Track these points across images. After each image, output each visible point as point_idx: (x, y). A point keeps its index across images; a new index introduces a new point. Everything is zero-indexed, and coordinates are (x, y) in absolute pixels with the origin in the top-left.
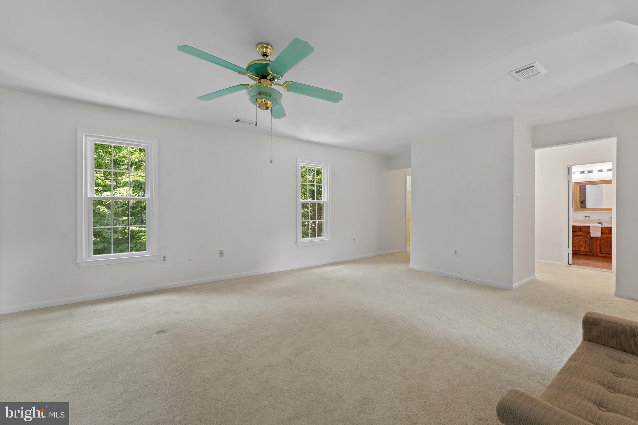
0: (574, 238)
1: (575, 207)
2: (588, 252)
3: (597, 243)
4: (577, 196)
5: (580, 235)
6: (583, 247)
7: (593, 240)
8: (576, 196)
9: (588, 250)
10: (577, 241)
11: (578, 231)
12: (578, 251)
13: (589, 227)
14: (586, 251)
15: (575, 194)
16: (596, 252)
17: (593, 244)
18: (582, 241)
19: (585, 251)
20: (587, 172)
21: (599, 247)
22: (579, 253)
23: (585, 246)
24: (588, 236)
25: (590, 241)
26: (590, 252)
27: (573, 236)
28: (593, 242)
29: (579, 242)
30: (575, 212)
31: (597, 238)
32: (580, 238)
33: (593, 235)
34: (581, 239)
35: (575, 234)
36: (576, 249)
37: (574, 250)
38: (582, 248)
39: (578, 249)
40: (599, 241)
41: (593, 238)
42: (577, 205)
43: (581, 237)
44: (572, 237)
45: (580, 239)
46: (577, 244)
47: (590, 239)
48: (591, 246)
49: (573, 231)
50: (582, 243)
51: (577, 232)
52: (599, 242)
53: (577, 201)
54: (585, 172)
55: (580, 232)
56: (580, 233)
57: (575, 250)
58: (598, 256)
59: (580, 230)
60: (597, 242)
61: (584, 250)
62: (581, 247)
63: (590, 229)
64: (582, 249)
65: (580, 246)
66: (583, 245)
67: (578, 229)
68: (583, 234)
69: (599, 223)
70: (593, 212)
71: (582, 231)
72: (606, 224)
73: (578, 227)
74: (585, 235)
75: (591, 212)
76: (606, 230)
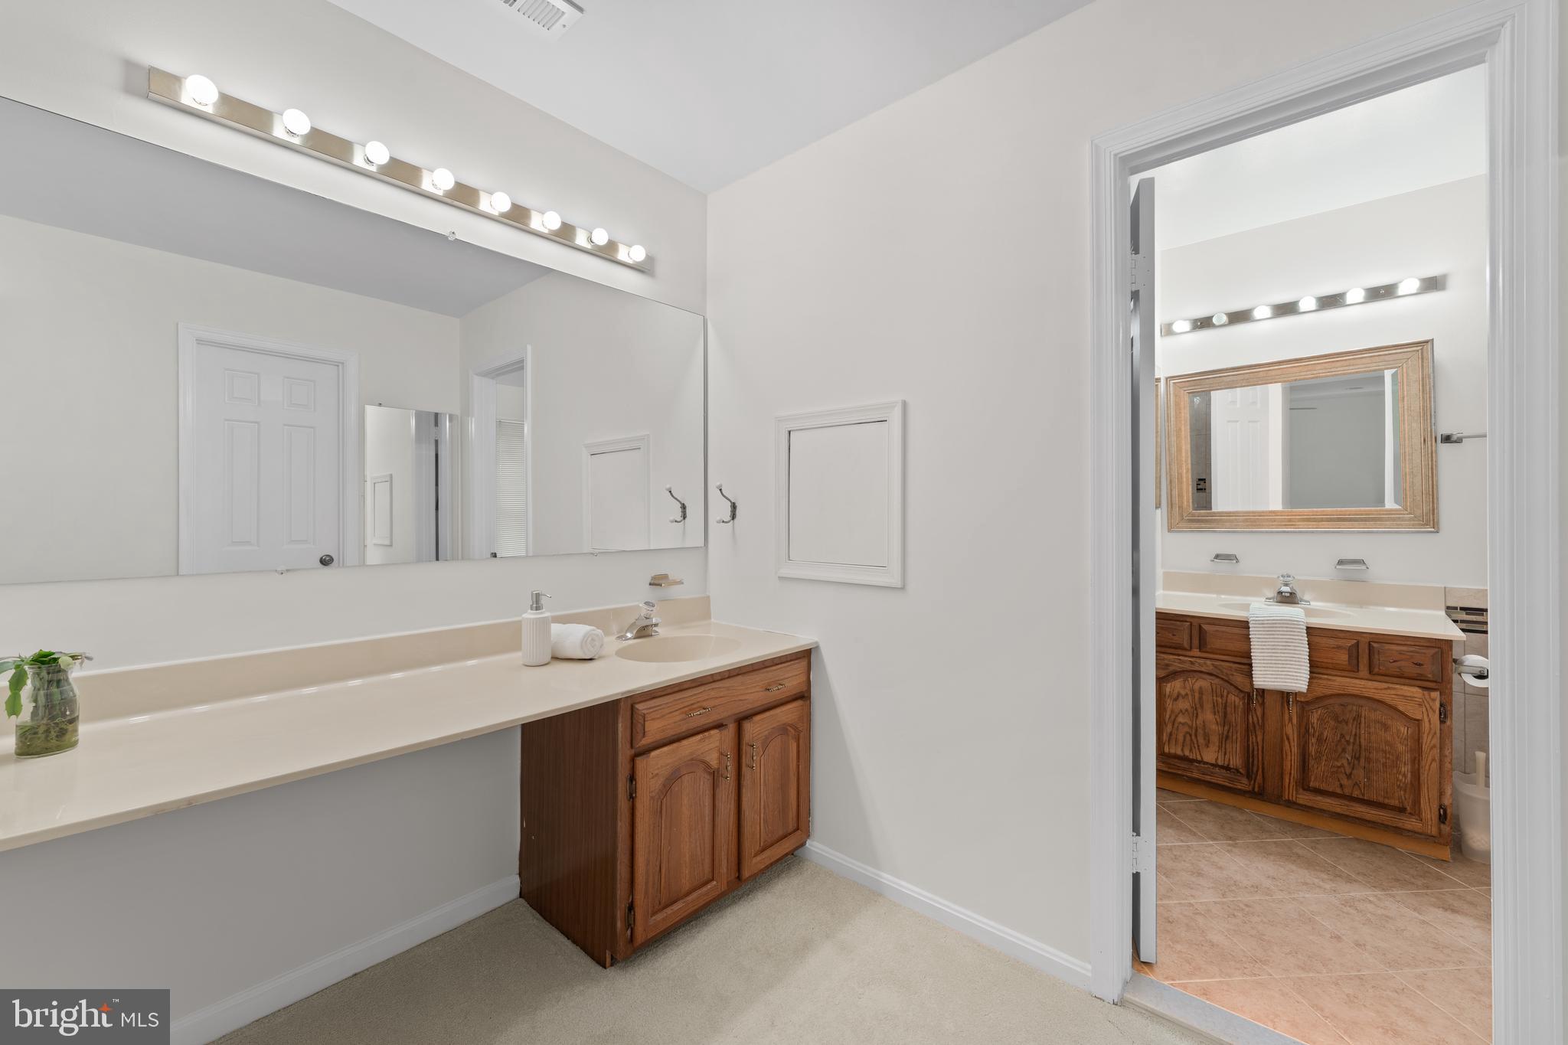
0: (1168, 688)
1: (1171, 505)
2: (1237, 770)
3: (1283, 726)
4: (1179, 450)
5: (1196, 668)
6: (1215, 739)
7: (1263, 704)
8: (1174, 449)
9: (1236, 761)
10: (1183, 705)
11: (1186, 645)
12: (1184, 759)
13: (1245, 625)
14: (1227, 768)
15: (1174, 439)
16: (1282, 778)
17: (1263, 727)
18: (1208, 706)
19: (1222, 767)
20: (1225, 319)
21: (1295, 750)
22: (1196, 775)
23: (1225, 738)
24: (1239, 679)
25: (1248, 709)
26: (1249, 777)
27: (1163, 674)
28: (1263, 714)
29: (1195, 712)
30: (1169, 531)
31: (1285, 696)
32: (1197, 686)
33: (1264, 677)
34: (1201, 692)
35: (1175, 662)
36: (1179, 752)
37: (1169, 756)
38: (1207, 746)
39: (1187, 753)
40: (1294, 710)
41: (1262, 692)
42: (1180, 495)
43: (1203, 683)
44: (1160, 681)
45: (1197, 695)
46: (1181, 719)
47: (1249, 696)
48: (1252, 739)
49: (1160, 646)
50: (1208, 716)
51: (1186, 649)
52: (1295, 721)
53: (1180, 475)
54: (1215, 320)
55: (1196, 652)
56: (1195, 659)
57: (1176, 757)
58: (1291, 804)
59: (1196, 642)
60: (1286, 717)
61: (1220, 763)
62: (1201, 740)
63: (1247, 639)
64: (1210, 755)
65: (1200, 731)
66: (1214, 727)
67: (1186, 637)
68: (1215, 667)
69: (1283, 594)
70: (1252, 532)
71: (1209, 647)
72: (1315, 600)
73: (1188, 624)
74: (1225, 671)
75: (1244, 532)
76: (1333, 648)
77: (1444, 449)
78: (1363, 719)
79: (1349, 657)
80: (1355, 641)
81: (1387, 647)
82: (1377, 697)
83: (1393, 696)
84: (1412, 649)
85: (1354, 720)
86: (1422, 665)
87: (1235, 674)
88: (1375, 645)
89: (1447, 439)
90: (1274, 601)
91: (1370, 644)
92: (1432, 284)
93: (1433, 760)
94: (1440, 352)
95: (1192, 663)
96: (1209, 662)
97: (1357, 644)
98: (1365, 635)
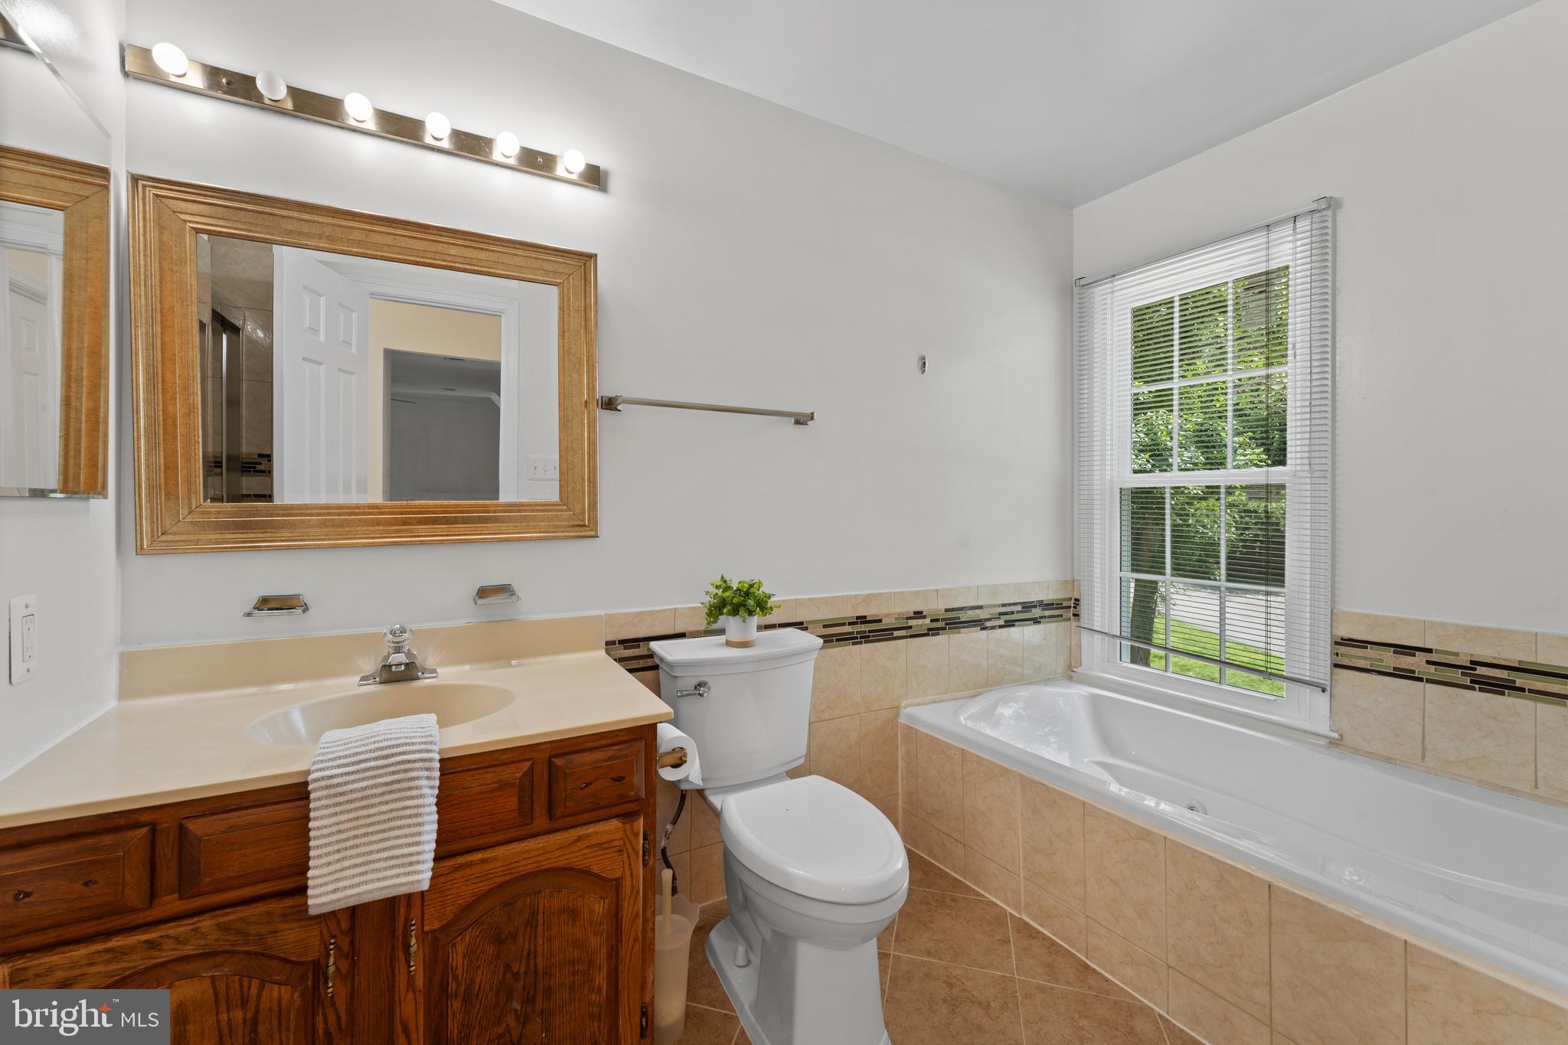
3: (394, 1005)
4: (168, 359)
7: (350, 970)
11: (135, 897)
17: (348, 1030)
20: (284, 100)
24: (292, 937)
28: (351, 993)
33: (335, 882)
42: (171, 466)
47: (318, 967)
51: (135, 909)
52: (420, 980)
53: (169, 419)
54: (266, 93)
67: (137, 872)
68: (224, 928)
69: (394, 668)
70: (336, 547)
71: (207, 880)
72: (445, 663)
73: (145, 830)
74: (253, 929)
75: (318, 547)
76: (494, 790)
77: (604, 417)
78: (540, 918)
79: (521, 799)
80: (529, 764)
81: (578, 759)
82: (561, 864)
83: (586, 851)
84: (610, 752)
85: (526, 926)
86: (624, 778)
87: (281, 926)
88: (559, 762)
89: (610, 404)
90: (375, 683)
91: (550, 761)
92: (595, 177)
93: (636, 940)
94: (606, 274)
95: (152, 945)
96: (206, 923)
97: (531, 771)
98: (543, 747)
